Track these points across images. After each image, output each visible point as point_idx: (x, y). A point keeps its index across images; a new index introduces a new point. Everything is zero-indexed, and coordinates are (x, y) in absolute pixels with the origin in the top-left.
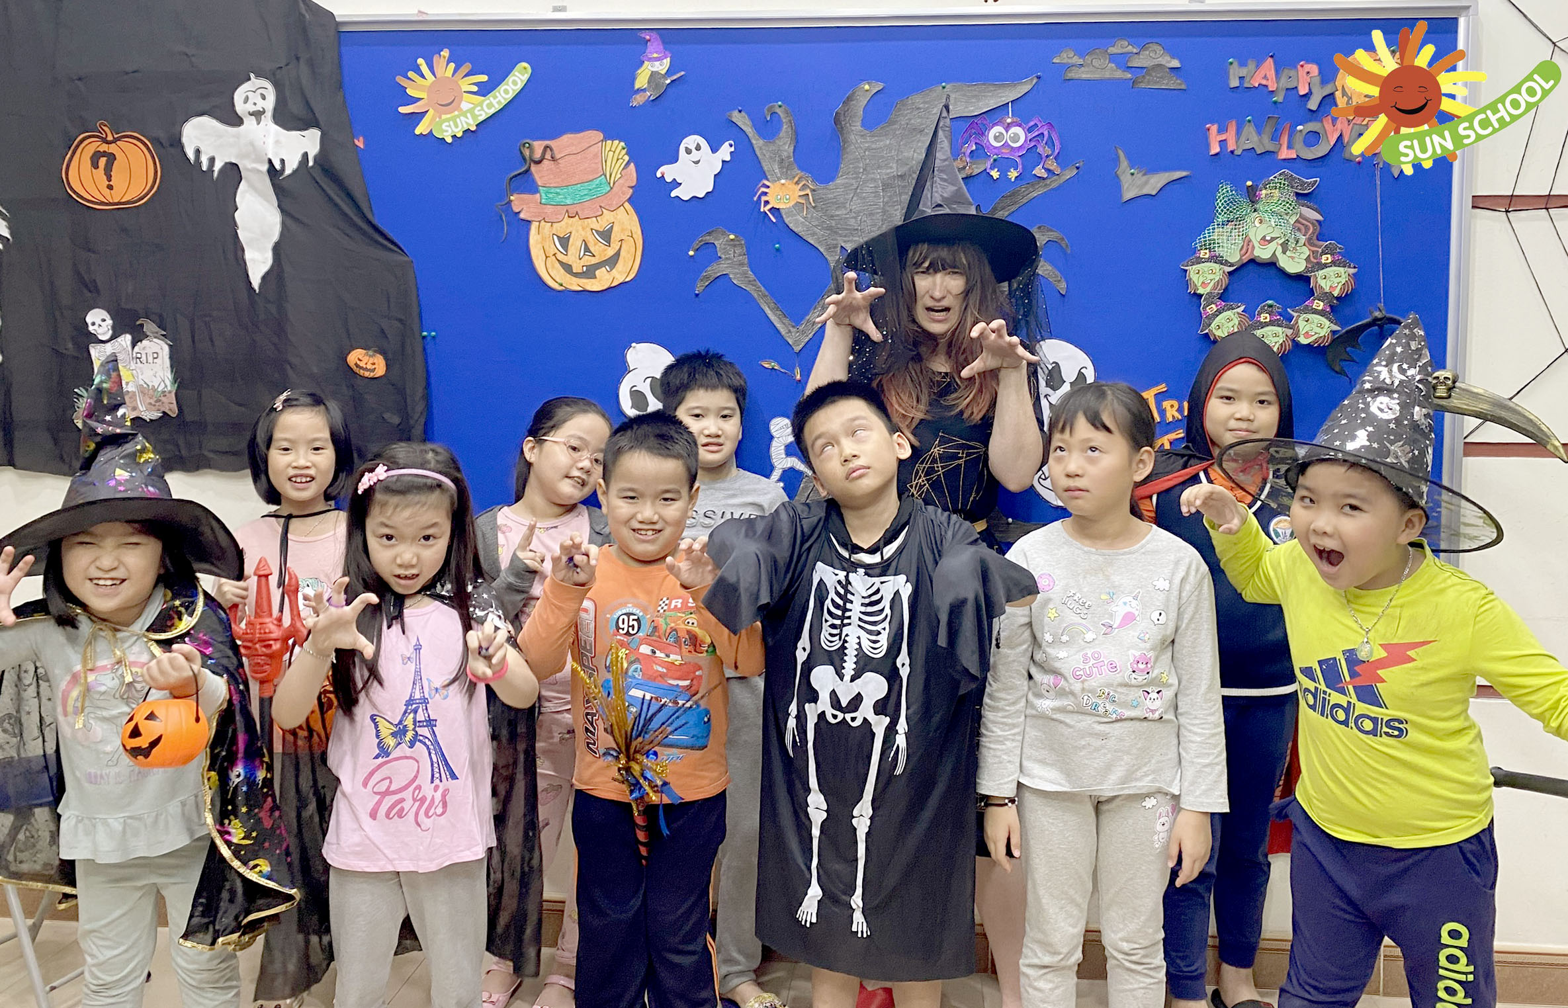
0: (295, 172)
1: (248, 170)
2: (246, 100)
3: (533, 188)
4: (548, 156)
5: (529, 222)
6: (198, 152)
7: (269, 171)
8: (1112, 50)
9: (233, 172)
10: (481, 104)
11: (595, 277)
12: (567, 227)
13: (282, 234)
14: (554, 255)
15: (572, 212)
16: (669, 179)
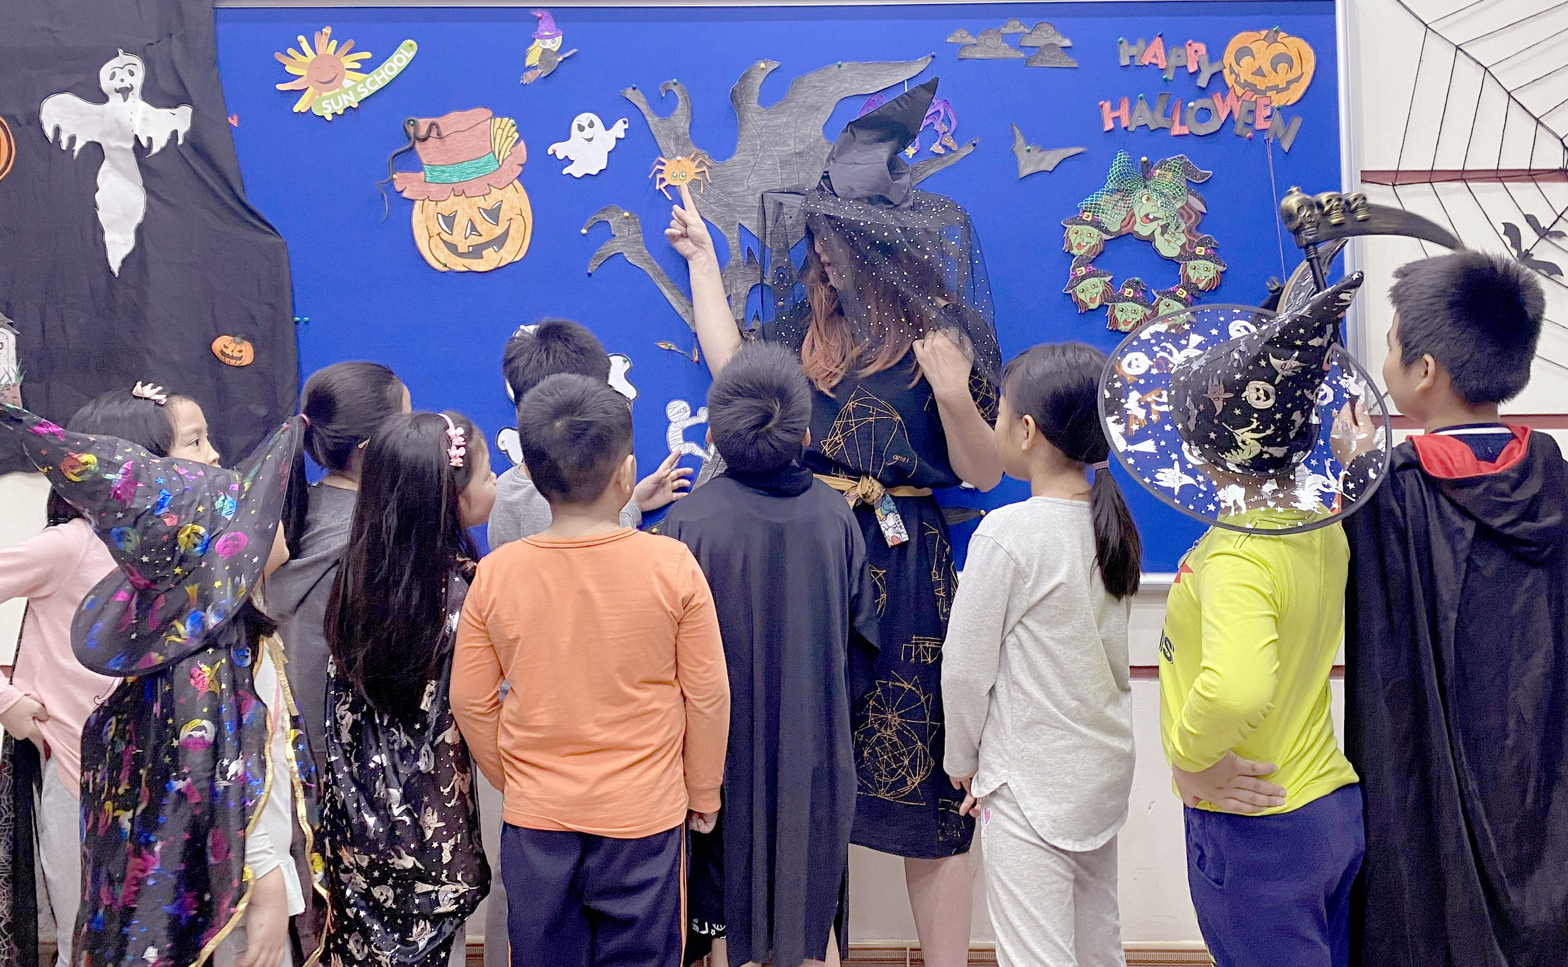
0: (163, 150)
1: (111, 149)
2: (113, 76)
3: (417, 167)
4: (434, 134)
5: (413, 201)
6: (57, 130)
7: (134, 149)
8: (1004, 30)
9: (95, 152)
10: (364, 81)
11: (482, 257)
12: (452, 206)
13: (146, 215)
14: (438, 234)
15: (459, 188)
16: (560, 156)
